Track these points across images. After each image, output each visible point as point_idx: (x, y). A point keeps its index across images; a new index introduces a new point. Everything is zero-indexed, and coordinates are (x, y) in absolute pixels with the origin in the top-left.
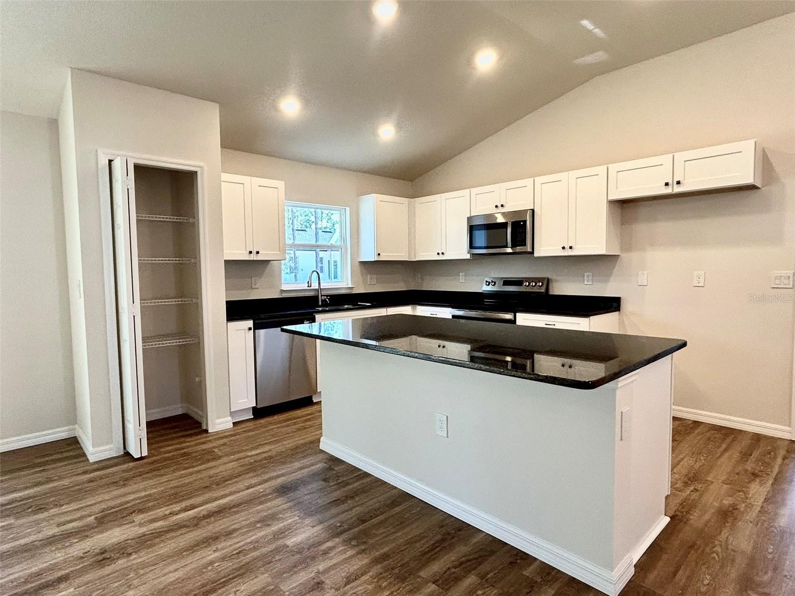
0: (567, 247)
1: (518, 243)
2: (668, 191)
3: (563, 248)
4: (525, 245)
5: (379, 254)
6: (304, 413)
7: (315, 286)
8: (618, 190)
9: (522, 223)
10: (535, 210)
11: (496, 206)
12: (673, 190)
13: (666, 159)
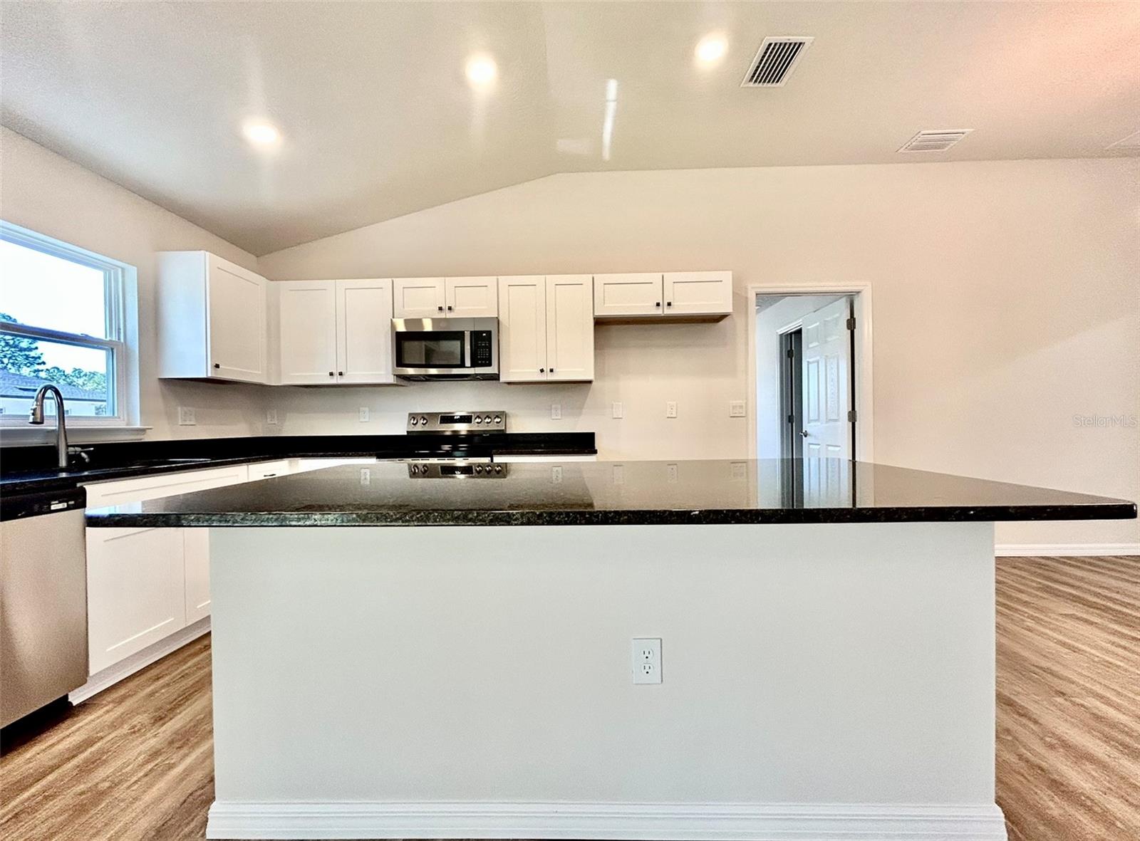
0: (547, 369)
1: (480, 362)
2: (658, 312)
3: (542, 371)
4: (490, 365)
5: (217, 366)
6: (61, 747)
7: (51, 424)
8: (605, 305)
9: (484, 335)
10: (500, 319)
11: (440, 309)
12: (663, 311)
13: (656, 277)
